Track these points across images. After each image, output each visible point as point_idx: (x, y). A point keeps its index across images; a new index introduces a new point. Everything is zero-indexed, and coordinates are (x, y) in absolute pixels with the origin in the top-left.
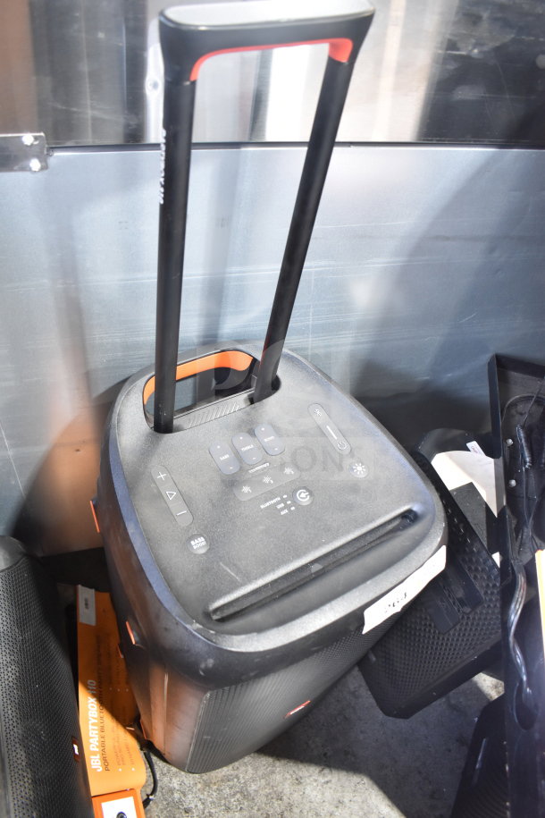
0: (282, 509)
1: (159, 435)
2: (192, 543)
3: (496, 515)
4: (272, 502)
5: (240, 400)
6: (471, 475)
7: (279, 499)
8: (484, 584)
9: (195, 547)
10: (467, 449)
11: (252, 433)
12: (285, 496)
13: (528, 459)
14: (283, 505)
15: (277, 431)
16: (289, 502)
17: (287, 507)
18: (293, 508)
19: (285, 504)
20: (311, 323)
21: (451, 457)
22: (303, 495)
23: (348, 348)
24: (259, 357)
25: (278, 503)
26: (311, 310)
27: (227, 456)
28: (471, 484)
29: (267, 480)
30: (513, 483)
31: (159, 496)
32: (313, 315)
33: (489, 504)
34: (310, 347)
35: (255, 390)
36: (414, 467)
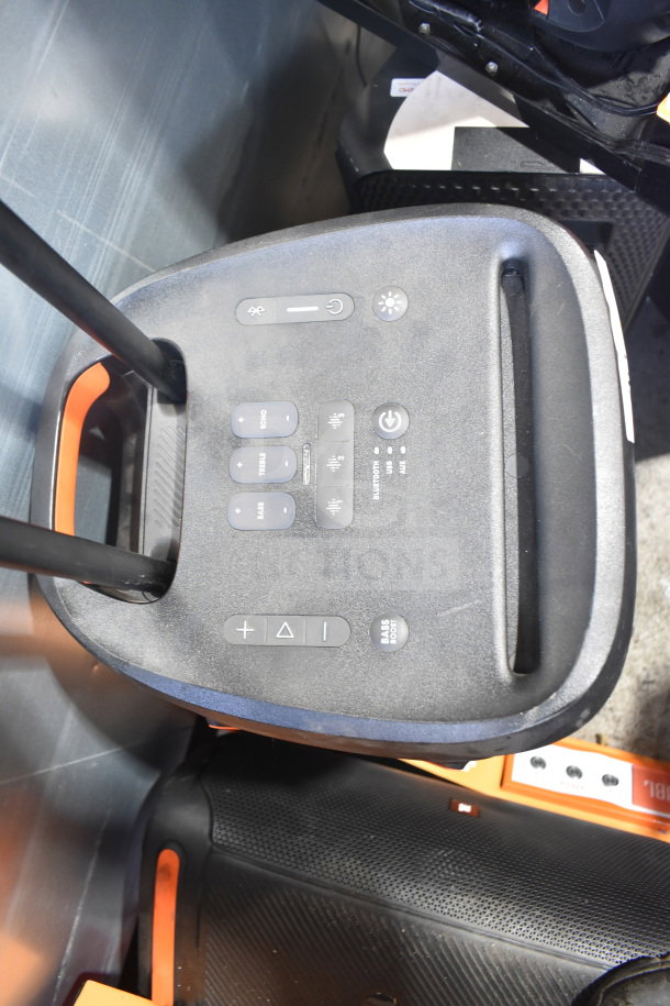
0: (396, 466)
1: (168, 597)
2: (384, 641)
3: (524, 125)
4: (376, 476)
5: (160, 422)
6: (443, 121)
7: (376, 463)
8: (601, 208)
9: (393, 642)
10: (401, 100)
11: (237, 442)
12: (377, 451)
13: (470, 20)
14: (389, 463)
15: (255, 397)
16: (390, 450)
17: (397, 457)
18: (403, 450)
19: (390, 457)
20: (83, 227)
21: (400, 133)
22: (390, 421)
23: (149, 187)
24: (104, 352)
25: (383, 468)
26: (64, 215)
27: (261, 506)
28: (459, 131)
29: (333, 464)
30: (492, 66)
31: (279, 652)
32: (74, 217)
33: (501, 125)
34: (116, 248)
35: (154, 386)
36: (438, 214)
